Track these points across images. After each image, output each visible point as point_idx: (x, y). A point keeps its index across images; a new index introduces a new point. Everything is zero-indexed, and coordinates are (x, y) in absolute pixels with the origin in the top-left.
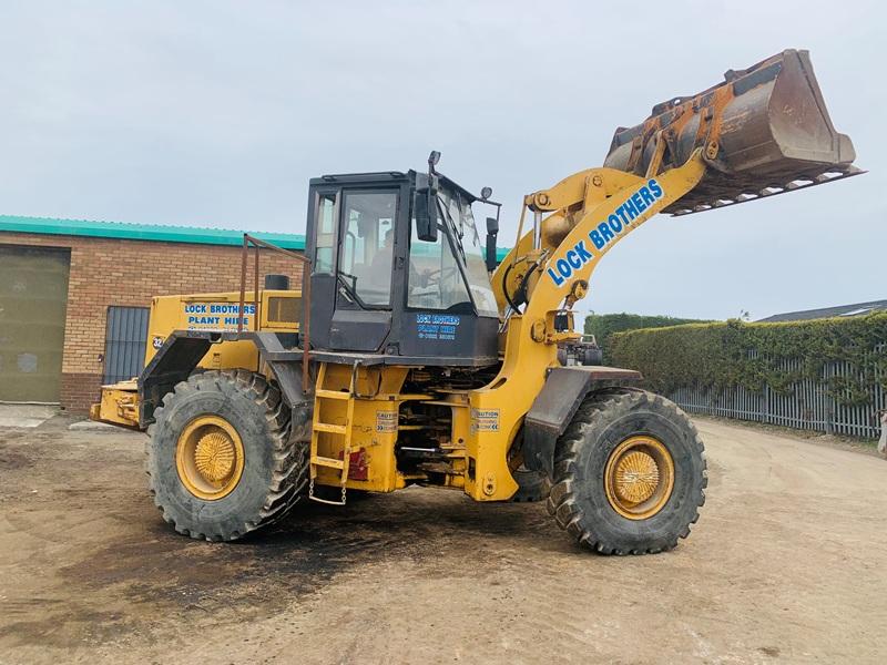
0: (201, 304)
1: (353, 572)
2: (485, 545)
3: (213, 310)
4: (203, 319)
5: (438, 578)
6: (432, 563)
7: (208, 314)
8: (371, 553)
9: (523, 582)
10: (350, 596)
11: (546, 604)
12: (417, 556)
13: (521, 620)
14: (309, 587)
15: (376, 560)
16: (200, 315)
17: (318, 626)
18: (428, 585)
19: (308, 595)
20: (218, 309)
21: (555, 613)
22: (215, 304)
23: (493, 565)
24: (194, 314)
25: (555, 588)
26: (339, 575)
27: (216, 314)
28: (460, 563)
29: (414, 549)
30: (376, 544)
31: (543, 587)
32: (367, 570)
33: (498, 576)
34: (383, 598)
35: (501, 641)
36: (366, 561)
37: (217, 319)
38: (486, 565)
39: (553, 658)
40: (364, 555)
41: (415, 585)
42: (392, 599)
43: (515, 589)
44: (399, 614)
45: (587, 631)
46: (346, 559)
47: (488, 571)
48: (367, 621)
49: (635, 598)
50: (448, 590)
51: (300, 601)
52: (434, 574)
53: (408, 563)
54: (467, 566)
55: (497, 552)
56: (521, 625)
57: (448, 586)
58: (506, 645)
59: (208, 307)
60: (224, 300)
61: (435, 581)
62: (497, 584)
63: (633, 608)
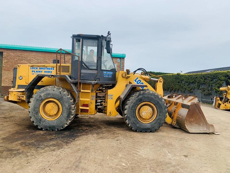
0: (36, 67)
1: (81, 138)
2: (115, 130)
3: (40, 69)
4: (37, 71)
5: (103, 139)
6: (101, 135)
7: (38, 70)
8: (85, 133)
9: (124, 140)
10: (80, 144)
11: (130, 145)
12: (98, 133)
13: (124, 150)
14: (69, 142)
15: (87, 135)
16: (36, 70)
17: (72, 152)
18: (100, 141)
19: (69, 144)
20: (42, 68)
21: (133, 148)
22: (41, 67)
23: (117, 135)
24: (34, 70)
25: (132, 141)
26: (77, 138)
27: (41, 70)
28: (108, 135)
29: (96, 132)
30: (87, 131)
31: (130, 141)
32: (85, 137)
33: (118, 138)
34: (89, 144)
35: (119, 155)
36: (84, 135)
37: (42, 71)
38: (115, 135)
39: (132, 159)
40: (84, 133)
41: (97, 141)
42: (91, 145)
43: (122, 141)
44: (93, 148)
45: (141, 152)
46: (79, 134)
47: (116, 137)
48: (84, 150)
49: (153, 143)
50: (105, 142)
51: (67, 145)
52: (102, 138)
53: (95, 135)
54: (110, 136)
55: (118, 132)
56: (124, 151)
57: (105, 141)
58: (120, 156)
59: (38, 68)
60: (44, 66)
61: (102, 140)
62: (118, 140)
63: (152, 146)
